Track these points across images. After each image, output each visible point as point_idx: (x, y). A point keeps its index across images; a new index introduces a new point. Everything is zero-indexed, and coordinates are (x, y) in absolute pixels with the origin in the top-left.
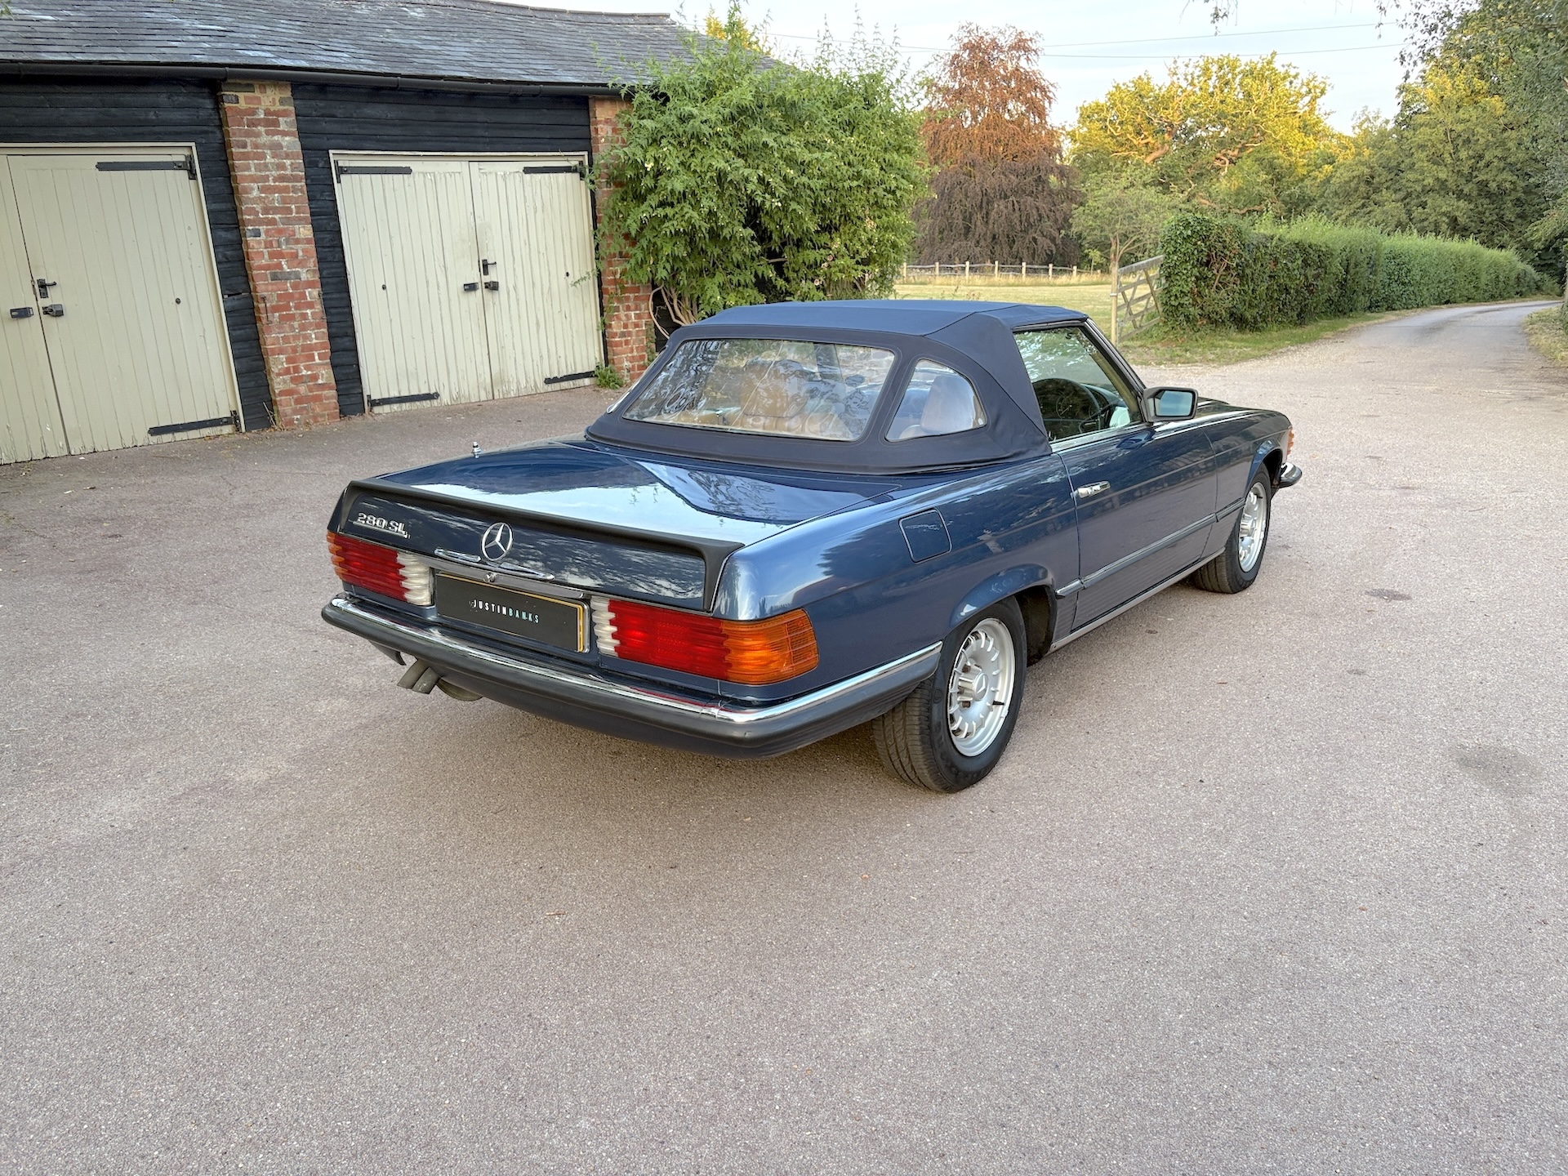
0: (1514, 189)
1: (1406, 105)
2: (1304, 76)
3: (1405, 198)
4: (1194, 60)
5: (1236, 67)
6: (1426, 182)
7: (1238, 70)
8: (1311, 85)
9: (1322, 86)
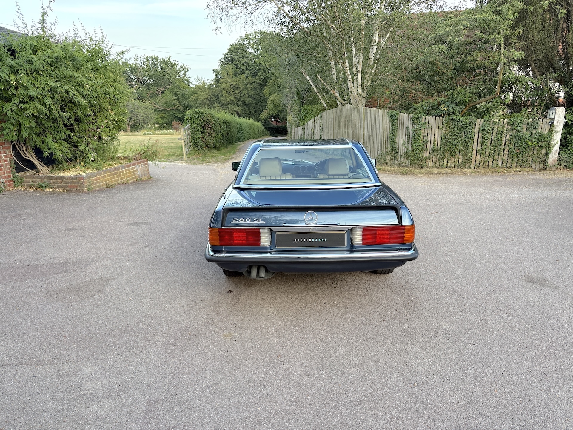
0: (252, 103)
1: (216, 76)
2: (180, 65)
3: (221, 106)
4: (143, 55)
5: (158, 60)
6: (227, 101)
7: (159, 61)
8: (184, 67)
9: (187, 68)
